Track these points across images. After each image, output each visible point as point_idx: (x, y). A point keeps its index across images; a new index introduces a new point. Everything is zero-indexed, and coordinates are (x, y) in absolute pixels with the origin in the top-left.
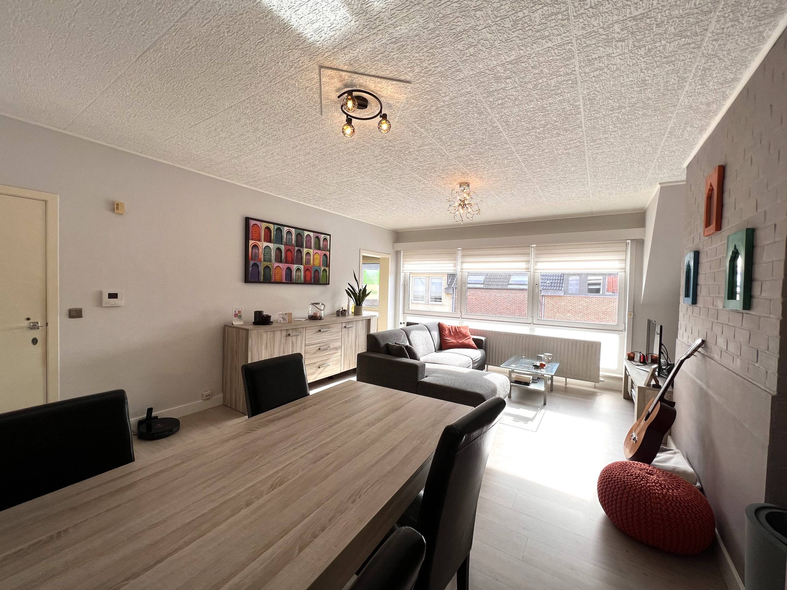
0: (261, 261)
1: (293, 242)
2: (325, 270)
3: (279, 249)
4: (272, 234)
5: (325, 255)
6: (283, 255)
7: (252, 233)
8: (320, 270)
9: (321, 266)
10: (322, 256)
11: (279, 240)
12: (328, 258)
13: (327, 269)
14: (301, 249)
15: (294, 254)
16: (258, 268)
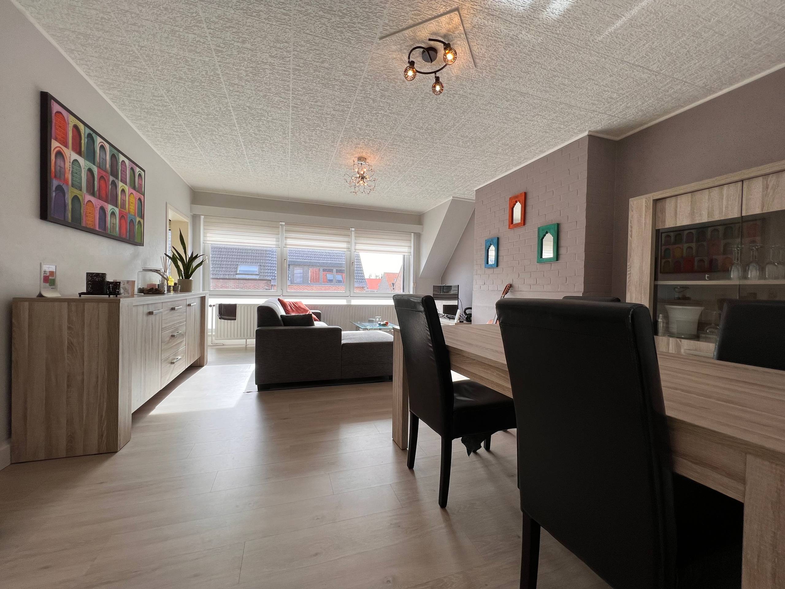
0: (67, 184)
1: (108, 166)
2: (139, 222)
3: (90, 171)
4: (83, 142)
5: (140, 199)
6: (96, 183)
7: (56, 129)
8: (136, 222)
9: (136, 216)
10: (137, 200)
11: (91, 156)
12: (143, 203)
13: (142, 221)
14: (116, 181)
15: (109, 187)
16: (64, 196)
